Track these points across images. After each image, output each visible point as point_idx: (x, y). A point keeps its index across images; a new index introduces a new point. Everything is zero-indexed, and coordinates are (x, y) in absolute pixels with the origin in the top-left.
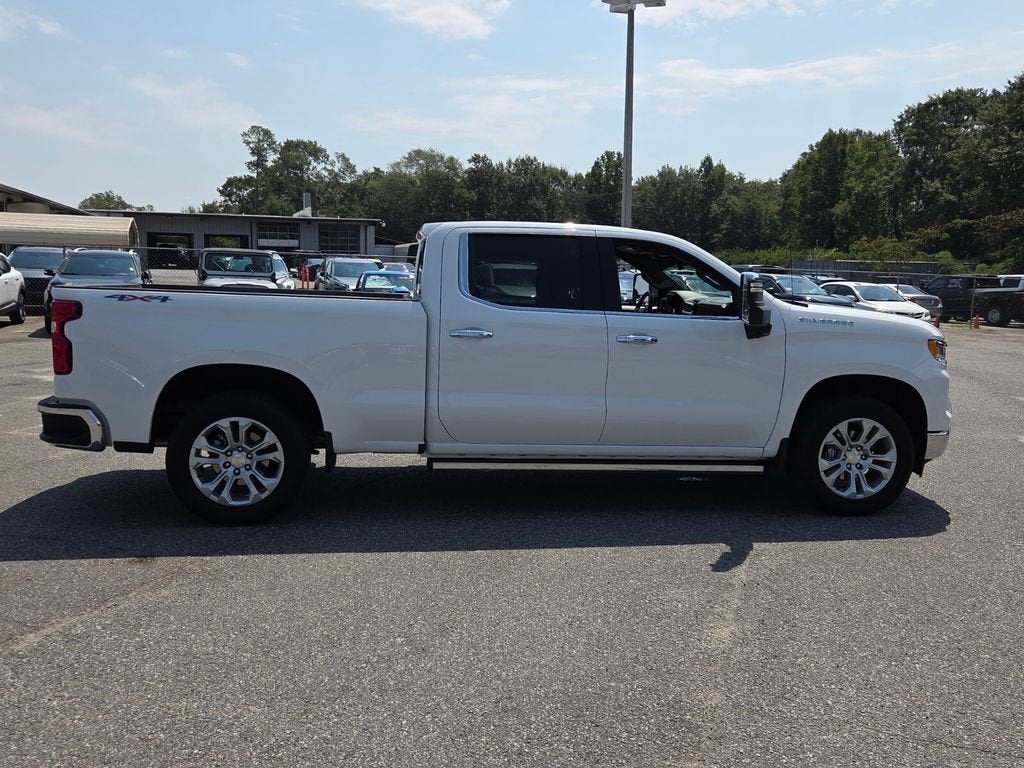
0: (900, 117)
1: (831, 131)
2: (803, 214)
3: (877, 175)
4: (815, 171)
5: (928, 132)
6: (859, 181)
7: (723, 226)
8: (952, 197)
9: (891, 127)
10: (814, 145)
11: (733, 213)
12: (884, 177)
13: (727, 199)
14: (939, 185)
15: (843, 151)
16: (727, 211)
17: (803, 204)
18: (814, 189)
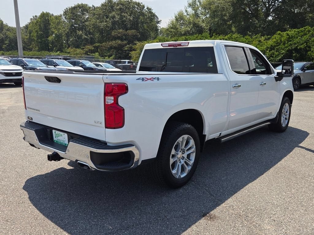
0: (65, 10)
1: (43, 12)
2: (38, 39)
3: (61, 28)
4: (40, 25)
5: (75, 16)
6: (55, 30)
7: (6, 42)
8: (86, 37)
9: (62, 13)
10: (34, 16)
11: (9, 38)
12: (63, 29)
13: (6, 33)
14: (81, 33)
15: (48, 19)
16: (7, 36)
17: (37, 36)
18: (40, 31)
